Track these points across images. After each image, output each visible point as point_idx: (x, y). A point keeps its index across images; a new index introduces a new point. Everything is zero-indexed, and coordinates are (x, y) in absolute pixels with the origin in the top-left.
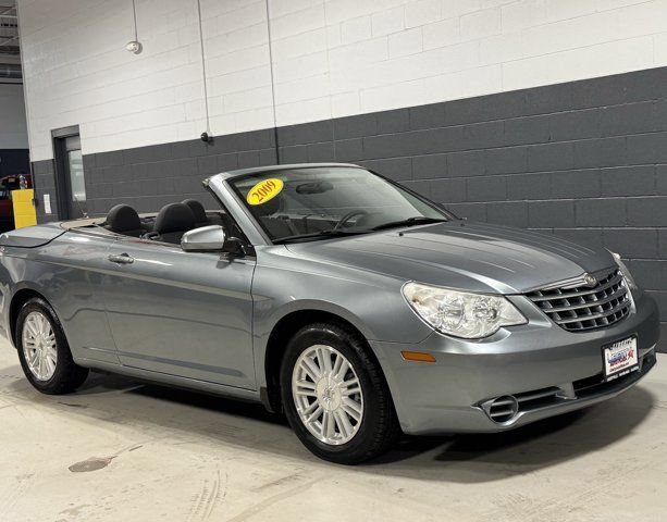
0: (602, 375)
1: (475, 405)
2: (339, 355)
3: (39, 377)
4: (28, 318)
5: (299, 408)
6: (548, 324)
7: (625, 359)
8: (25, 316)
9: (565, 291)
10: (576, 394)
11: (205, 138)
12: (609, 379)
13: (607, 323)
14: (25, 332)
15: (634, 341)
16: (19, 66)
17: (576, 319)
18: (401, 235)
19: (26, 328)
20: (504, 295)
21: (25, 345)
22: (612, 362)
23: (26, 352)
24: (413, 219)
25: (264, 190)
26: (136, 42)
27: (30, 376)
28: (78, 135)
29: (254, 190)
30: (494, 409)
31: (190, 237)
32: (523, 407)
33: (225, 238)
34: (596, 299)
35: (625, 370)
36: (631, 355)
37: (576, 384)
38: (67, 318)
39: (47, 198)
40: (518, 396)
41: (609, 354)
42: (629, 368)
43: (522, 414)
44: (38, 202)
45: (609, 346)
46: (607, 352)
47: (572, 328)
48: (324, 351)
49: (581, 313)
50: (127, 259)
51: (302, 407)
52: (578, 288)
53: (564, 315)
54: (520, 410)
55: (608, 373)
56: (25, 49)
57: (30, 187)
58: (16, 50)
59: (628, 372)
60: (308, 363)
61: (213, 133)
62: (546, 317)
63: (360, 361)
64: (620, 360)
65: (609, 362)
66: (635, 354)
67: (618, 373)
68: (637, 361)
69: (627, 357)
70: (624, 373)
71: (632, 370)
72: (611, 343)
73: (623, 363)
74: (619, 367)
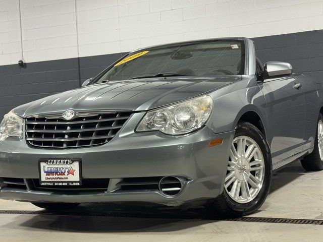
0: (37, 179)
7: (63, 174)
9: (48, 120)
11: (21, 63)
13: (64, 147)
22: (48, 173)
34: (68, 128)
35: (62, 182)
36: (71, 172)
41: (44, 166)
42: (68, 182)
47: (36, 144)
52: (58, 119)
55: (43, 179)
61: (26, 61)
64: (56, 173)
65: (45, 172)
66: (77, 173)
67: (54, 182)
68: (78, 180)
69: (66, 173)
70: (60, 184)
71: (70, 184)
72: (46, 159)
73: (60, 176)
74: (56, 178)
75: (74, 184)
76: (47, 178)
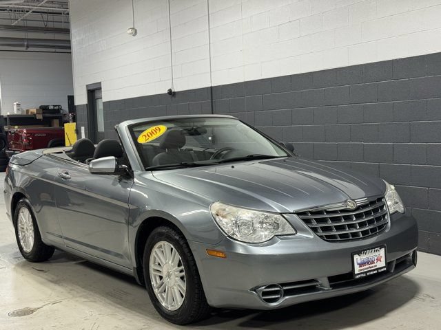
0: (352, 273)
1: (252, 290)
2: (174, 249)
3: (25, 249)
4: (21, 211)
5: (153, 283)
6: (311, 236)
7: (373, 262)
8: (19, 209)
9: (328, 213)
10: (331, 286)
11: (170, 92)
12: (357, 277)
13: (361, 236)
14: (19, 220)
15: (383, 250)
16: (69, 41)
17: (335, 233)
18: (233, 167)
19: (20, 217)
20: (281, 214)
21: (19, 228)
22: (361, 265)
23: (20, 233)
24: (252, 156)
25: (152, 133)
26: (133, 29)
27: (21, 248)
28: (101, 89)
29: (145, 133)
30: (265, 294)
31: (94, 164)
32: (287, 293)
33: (117, 166)
34: (354, 219)
35: (373, 270)
36: (379, 260)
37: (331, 279)
38: (38, 210)
39: (83, 128)
40: (283, 285)
41: (358, 259)
42: (377, 269)
43: (287, 297)
44: (78, 132)
45: (359, 253)
46: (356, 257)
47: (331, 239)
48: (166, 245)
49: (339, 228)
50: (67, 176)
51: (155, 283)
52: (340, 210)
53: (325, 229)
54: (284, 296)
55: (356, 272)
56: (73, 31)
57: (74, 122)
58: (67, 31)
59: (375, 272)
60: (158, 253)
61: (176, 89)
62: (310, 230)
63: (185, 254)
64: (368, 263)
65: (358, 264)
66: (383, 259)
67: (366, 272)
68: (384, 265)
69: (376, 261)
70: (372, 273)
71: (379, 271)
72: (359, 251)
73: (371, 266)
74: (368, 268)
75: (383, 270)
76: (360, 270)
